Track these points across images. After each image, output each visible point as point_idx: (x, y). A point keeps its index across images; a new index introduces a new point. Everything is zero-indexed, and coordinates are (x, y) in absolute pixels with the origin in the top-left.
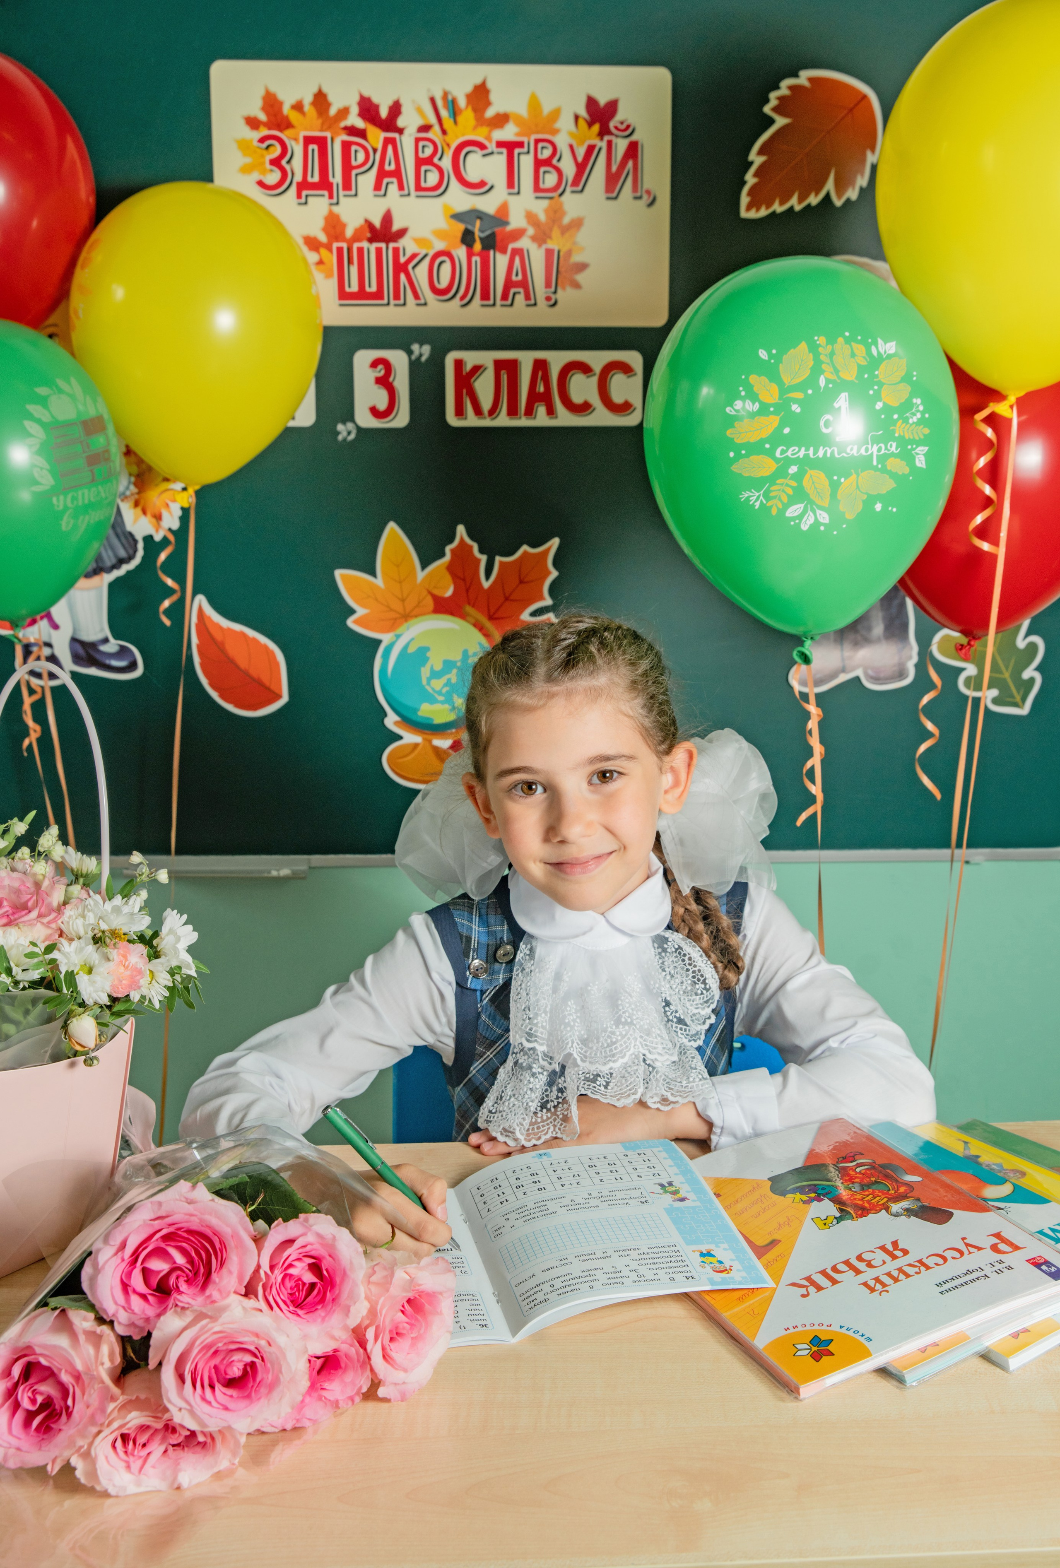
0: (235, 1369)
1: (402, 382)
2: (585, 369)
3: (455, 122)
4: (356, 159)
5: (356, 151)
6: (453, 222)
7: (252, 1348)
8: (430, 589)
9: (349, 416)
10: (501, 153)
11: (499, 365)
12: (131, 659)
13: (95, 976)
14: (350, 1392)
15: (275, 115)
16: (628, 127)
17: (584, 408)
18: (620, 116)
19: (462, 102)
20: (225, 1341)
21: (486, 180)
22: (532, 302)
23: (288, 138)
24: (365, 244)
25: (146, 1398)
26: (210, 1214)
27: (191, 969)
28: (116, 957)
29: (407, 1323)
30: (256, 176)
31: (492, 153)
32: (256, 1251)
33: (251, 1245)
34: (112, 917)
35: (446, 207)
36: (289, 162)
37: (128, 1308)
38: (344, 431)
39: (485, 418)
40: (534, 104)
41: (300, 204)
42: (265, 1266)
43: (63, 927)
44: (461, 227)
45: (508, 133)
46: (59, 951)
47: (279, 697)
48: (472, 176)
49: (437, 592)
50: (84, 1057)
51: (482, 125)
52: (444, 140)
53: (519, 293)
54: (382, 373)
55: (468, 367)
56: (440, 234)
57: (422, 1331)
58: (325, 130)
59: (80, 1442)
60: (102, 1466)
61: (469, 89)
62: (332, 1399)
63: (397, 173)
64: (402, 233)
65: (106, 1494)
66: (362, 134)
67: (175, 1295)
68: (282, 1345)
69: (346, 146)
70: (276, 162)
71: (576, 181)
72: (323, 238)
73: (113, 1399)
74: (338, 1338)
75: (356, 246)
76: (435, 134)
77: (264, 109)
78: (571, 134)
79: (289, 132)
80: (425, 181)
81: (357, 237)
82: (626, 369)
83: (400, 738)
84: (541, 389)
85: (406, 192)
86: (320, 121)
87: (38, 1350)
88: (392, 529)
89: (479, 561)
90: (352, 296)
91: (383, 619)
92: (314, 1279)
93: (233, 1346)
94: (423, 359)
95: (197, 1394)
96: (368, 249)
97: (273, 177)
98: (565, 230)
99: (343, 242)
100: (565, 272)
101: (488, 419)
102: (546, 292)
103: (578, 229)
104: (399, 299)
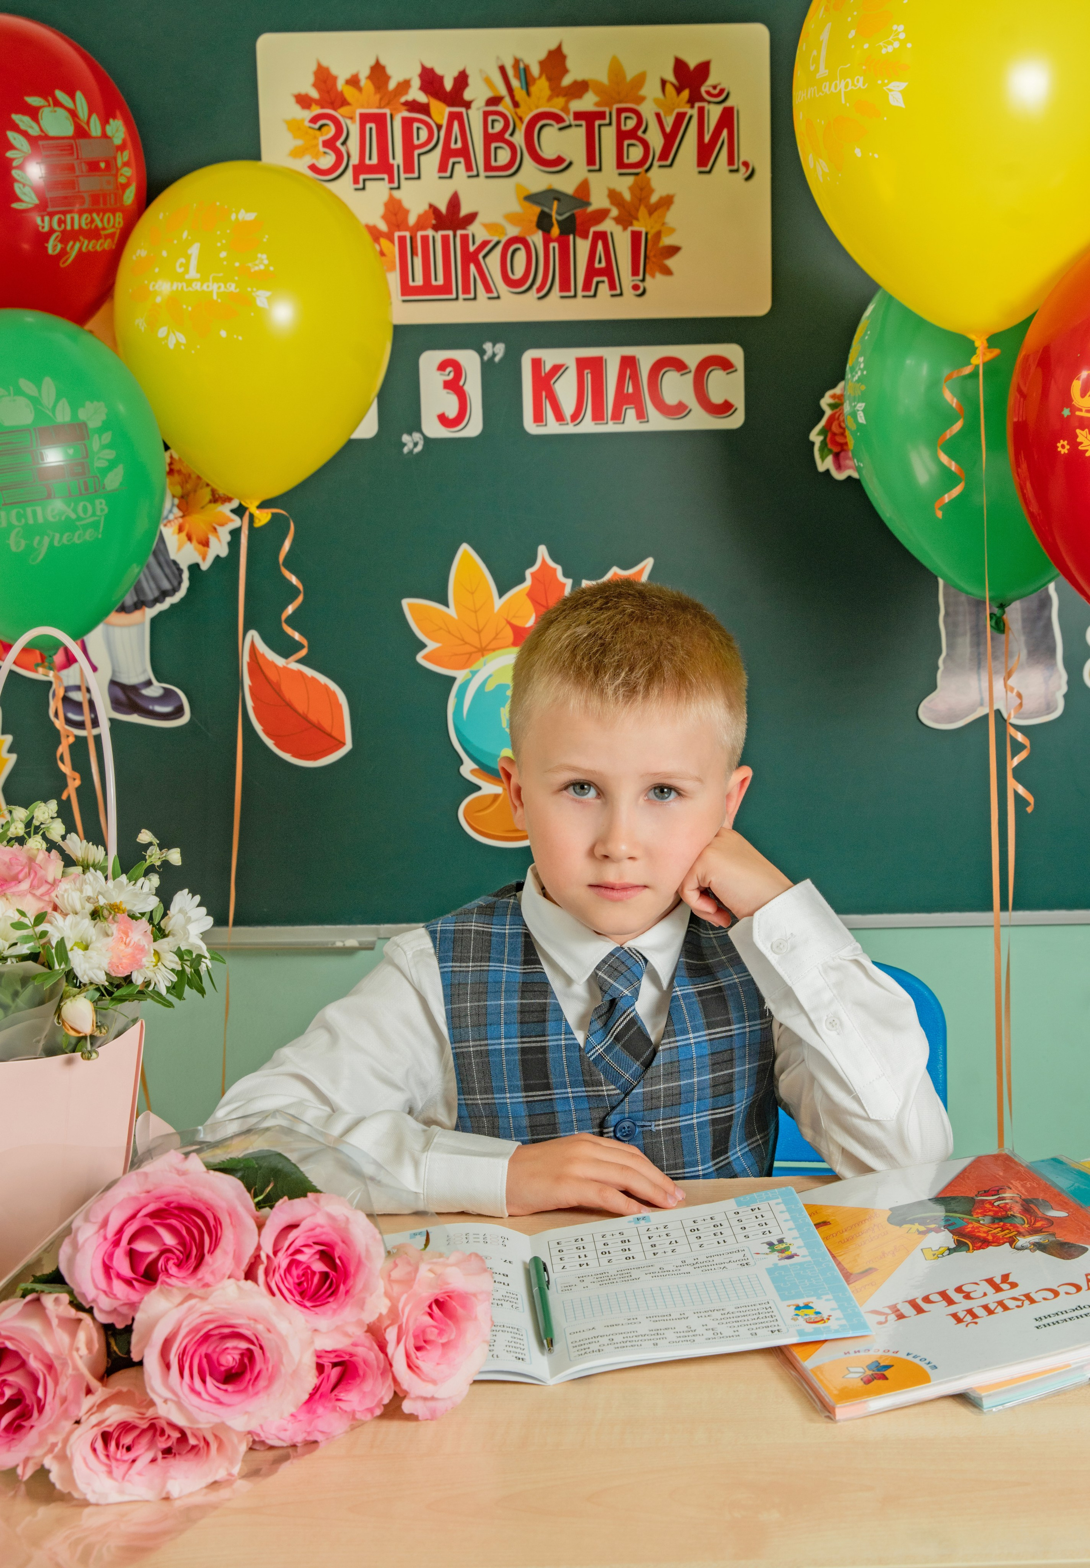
0: (230, 1359)
1: (473, 386)
2: (679, 365)
3: (528, 93)
4: (418, 138)
5: (418, 129)
6: (527, 204)
7: (250, 1333)
8: (509, 619)
9: (415, 426)
10: (580, 126)
12: (177, 705)
13: (91, 952)
14: (369, 1403)
15: (328, 92)
16: (722, 91)
17: (680, 410)
18: (710, 81)
19: (535, 70)
20: (216, 1324)
21: (564, 156)
22: (618, 292)
23: (342, 116)
24: (430, 233)
25: (130, 1392)
28: (116, 934)
30: (308, 160)
31: (570, 126)
32: (255, 1229)
33: (252, 1221)
35: (519, 187)
36: (344, 143)
37: (109, 1294)
38: (411, 442)
39: (568, 424)
40: (616, 70)
41: (356, 189)
42: (267, 1248)
43: (57, 901)
44: (537, 210)
45: (588, 103)
46: (51, 923)
47: (342, 744)
48: (548, 151)
49: (518, 622)
50: (82, 1051)
51: (558, 96)
52: (516, 113)
53: (603, 282)
54: (452, 375)
55: (548, 367)
56: (512, 218)
57: (453, 1337)
58: (383, 107)
60: (79, 1468)
61: (543, 55)
62: (347, 1410)
63: (464, 152)
64: (471, 218)
66: (424, 109)
69: (407, 124)
70: (329, 144)
71: (664, 155)
72: (383, 227)
73: (89, 1391)
75: (420, 234)
76: (506, 107)
77: (315, 85)
78: (656, 101)
79: (344, 110)
80: (496, 160)
81: (421, 224)
82: (725, 364)
83: (478, 788)
84: (629, 389)
85: (475, 173)
86: (378, 97)
88: (465, 551)
89: (563, 586)
90: (417, 291)
91: (456, 655)
92: (326, 1269)
93: (226, 1331)
94: (497, 359)
95: (184, 1383)
96: (434, 238)
97: (327, 161)
98: (652, 210)
99: (406, 230)
100: (655, 256)
101: (571, 425)
102: (633, 281)
103: (668, 209)
104: (468, 292)
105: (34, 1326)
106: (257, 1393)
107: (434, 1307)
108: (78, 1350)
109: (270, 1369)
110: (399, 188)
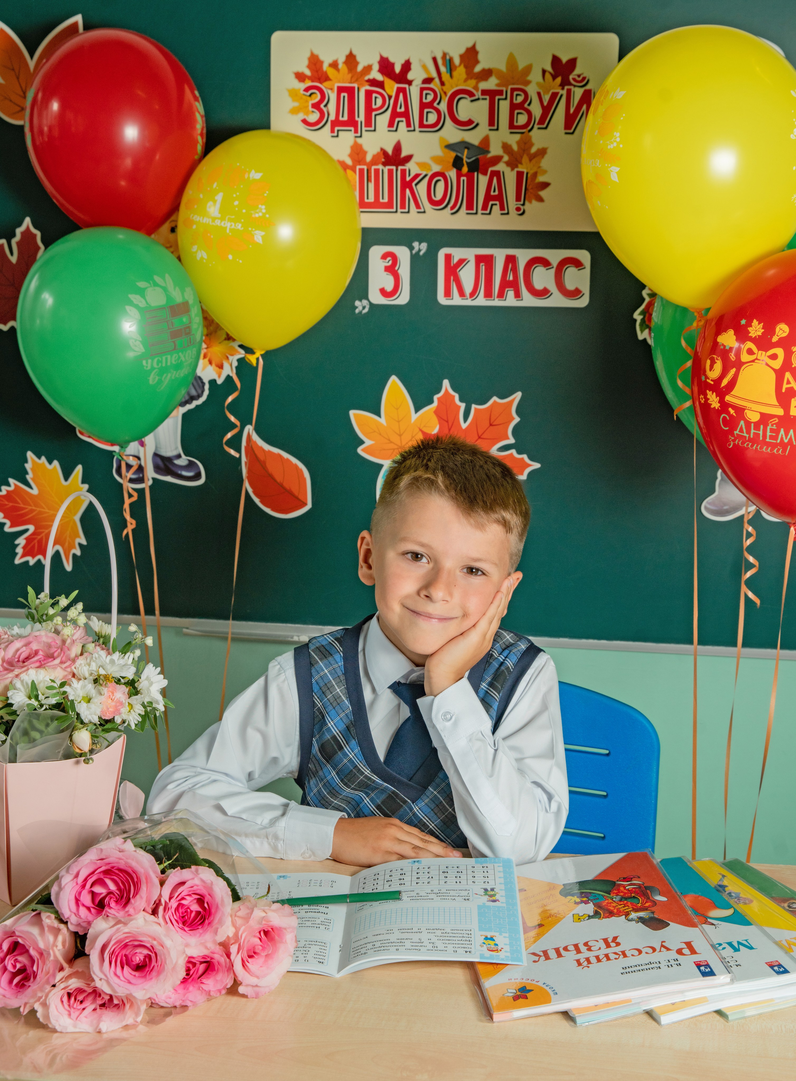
0: (138, 959)
1: (404, 270)
2: (545, 263)
3: (451, 76)
4: (375, 104)
5: (376, 98)
6: (447, 150)
7: (148, 945)
8: (421, 428)
9: (365, 295)
10: (486, 99)
11: (479, 259)
12: (197, 471)
13: (90, 705)
14: (220, 986)
15: (317, 71)
16: (584, 78)
17: (544, 293)
18: (577, 71)
19: (457, 61)
20: (131, 939)
21: (473, 119)
22: (506, 212)
23: (326, 87)
24: (380, 167)
25: (83, 972)
26: (133, 860)
27: (159, 704)
28: (106, 693)
29: (261, 946)
30: (301, 116)
31: (478, 99)
32: (159, 886)
33: (157, 882)
34: (109, 667)
36: (326, 106)
37: (77, 914)
38: (361, 306)
39: (467, 299)
40: (512, 62)
41: (333, 137)
42: (165, 897)
43: (75, 671)
44: (453, 154)
45: (491, 84)
46: (70, 685)
47: (305, 504)
48: (463, 115)
49: (427, 430)
50: (84, 758)
51: (471, 78)
52: (442, 90)
53: (496, 204)
54: (390, 262)
55: (455, 260)
56: (436, 160)
58: (353, 83)
59: (39, 994)
60: (53, 1011)
61: (462, 51)
62: (207, 989)
63: (406, 115)
64: (409, 158)
65: (54, 1031)
66: (381, 85)
67: (107, 909)
68: (168, 946)
69: (369, 94)
70: (316, 106)
71: (542, 121)
72: (349, 162)
73: (61, 969)
74: (209, 948)
75: (373, 168)
76: (435, 85)
77: (309, 67)
78: (539, 84)
79: (327, 84)
80: (427, 121)
81: (375, 161)
82: (577, 263)
84: (511, 277)
85: (412, 128)
86: (350, 75)
87: (17, 933)
88: (394, 381)
89: (459, 407)
90: (369, 205)
91: (384, 450)
92: (199, 909)
93: (136, 943)
94: (421, 253)
95: (111, 970)
96: (383, 170)
97: (314, 117)
98: (532, 157)
99: (364, 165)
100: (532, 188)
101: (469, 300)
102: (517, 204)
103: (543, 157)
104: (405, 208)
105: (35, 931)
106: (151, 979)
107: (262, 933)
108: (57, 946)
109: (159, 966)
110: (361, 136)
